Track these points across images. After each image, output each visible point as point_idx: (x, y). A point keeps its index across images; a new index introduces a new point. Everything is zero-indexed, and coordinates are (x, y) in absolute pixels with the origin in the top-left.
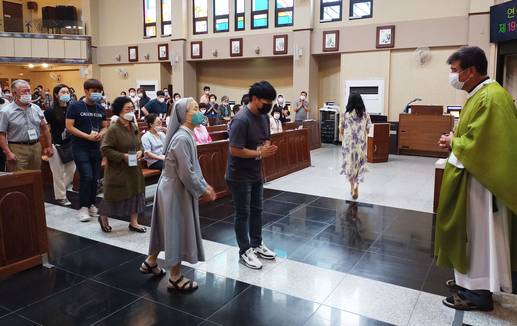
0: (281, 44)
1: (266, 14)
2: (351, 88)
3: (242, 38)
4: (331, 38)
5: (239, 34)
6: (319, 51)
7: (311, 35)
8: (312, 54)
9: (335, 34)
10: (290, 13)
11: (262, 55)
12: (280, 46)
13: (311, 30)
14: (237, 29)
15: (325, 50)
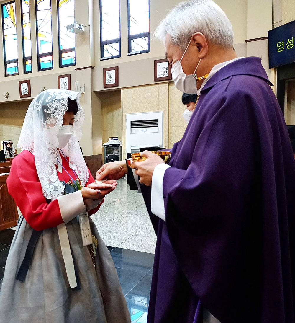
0: (64, 83)
1: (51, 56)
2: (131, 122)
3: (30, 80)
5: (27, 77)
6: (100, 87)
7: (93, 74)
8: (94, 92)
9: (115, 70)
10: (72, 54)
12: (64, 86)
13: (92, 68)
14: (25, 72)
15: (106, 86)
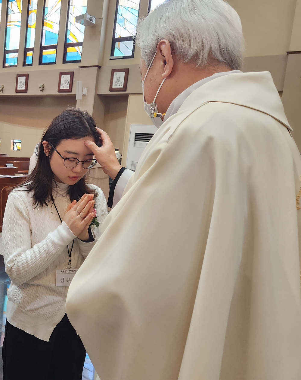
0: (66, 82)
1: (56, 49)
2: (136, 133)
3: (28, 74)
4: (120, 77)
5: (26, 70)
6: (105, 90)
7: (99, 74)
9: (124, 72)
10: (79, 49)
11: (46, 93)
12: (65, 84)
13: (99, 67)
14: (24, 65)
15: (111, 90)
